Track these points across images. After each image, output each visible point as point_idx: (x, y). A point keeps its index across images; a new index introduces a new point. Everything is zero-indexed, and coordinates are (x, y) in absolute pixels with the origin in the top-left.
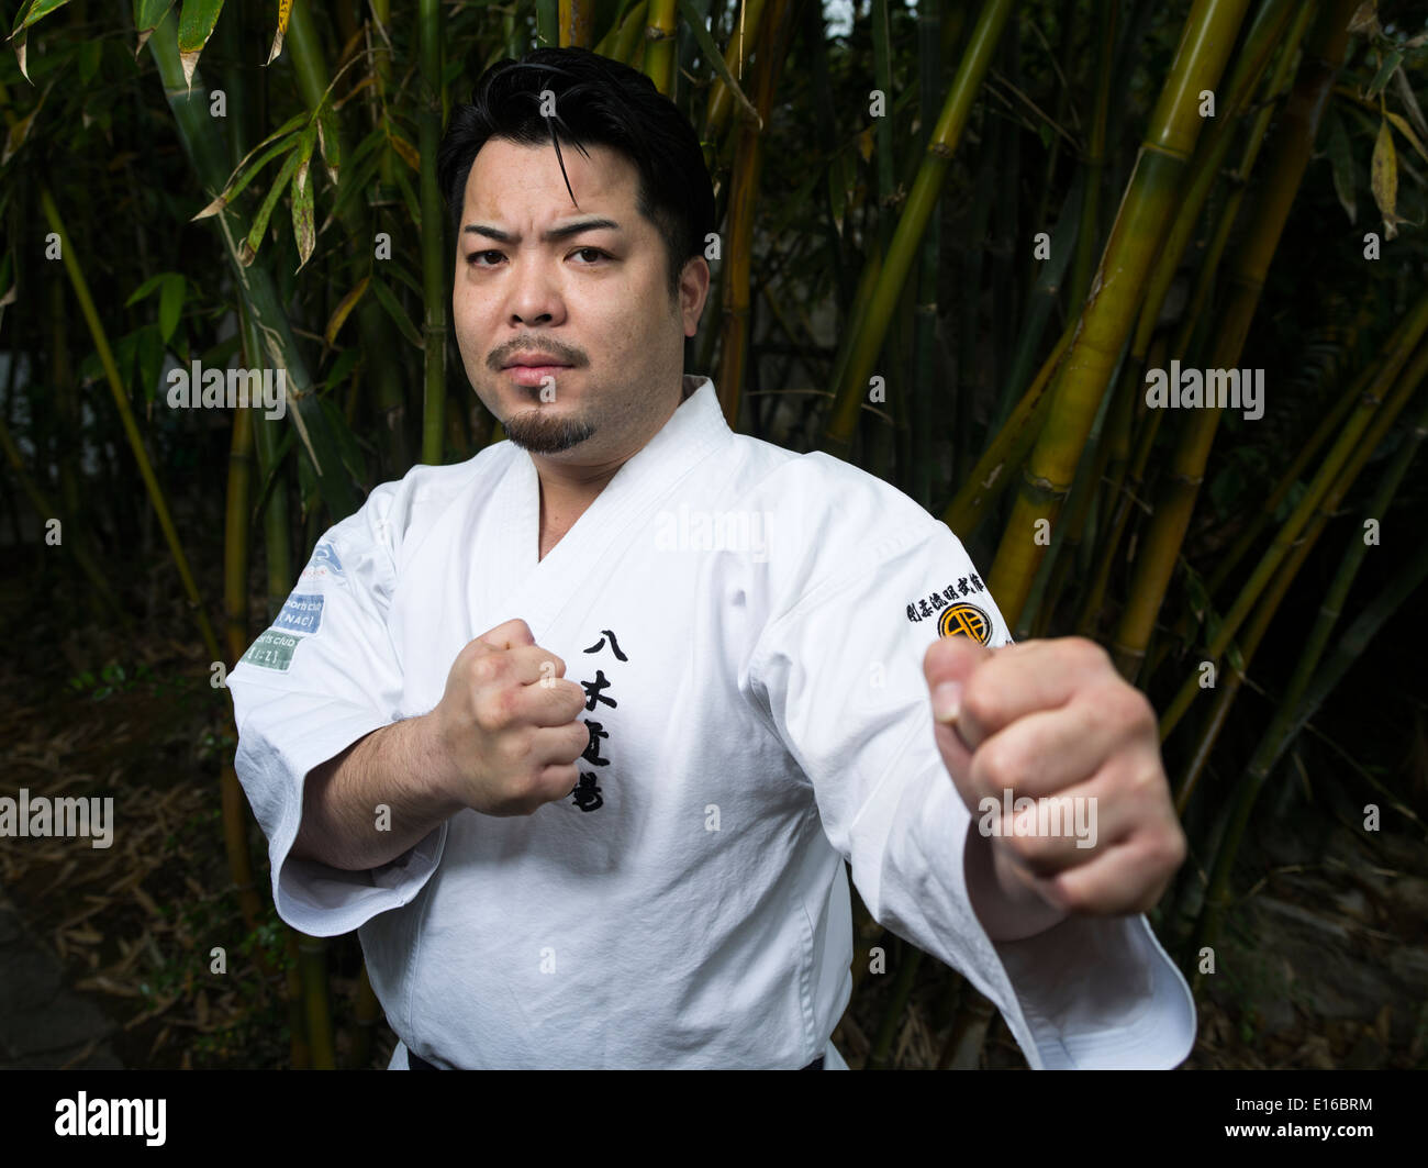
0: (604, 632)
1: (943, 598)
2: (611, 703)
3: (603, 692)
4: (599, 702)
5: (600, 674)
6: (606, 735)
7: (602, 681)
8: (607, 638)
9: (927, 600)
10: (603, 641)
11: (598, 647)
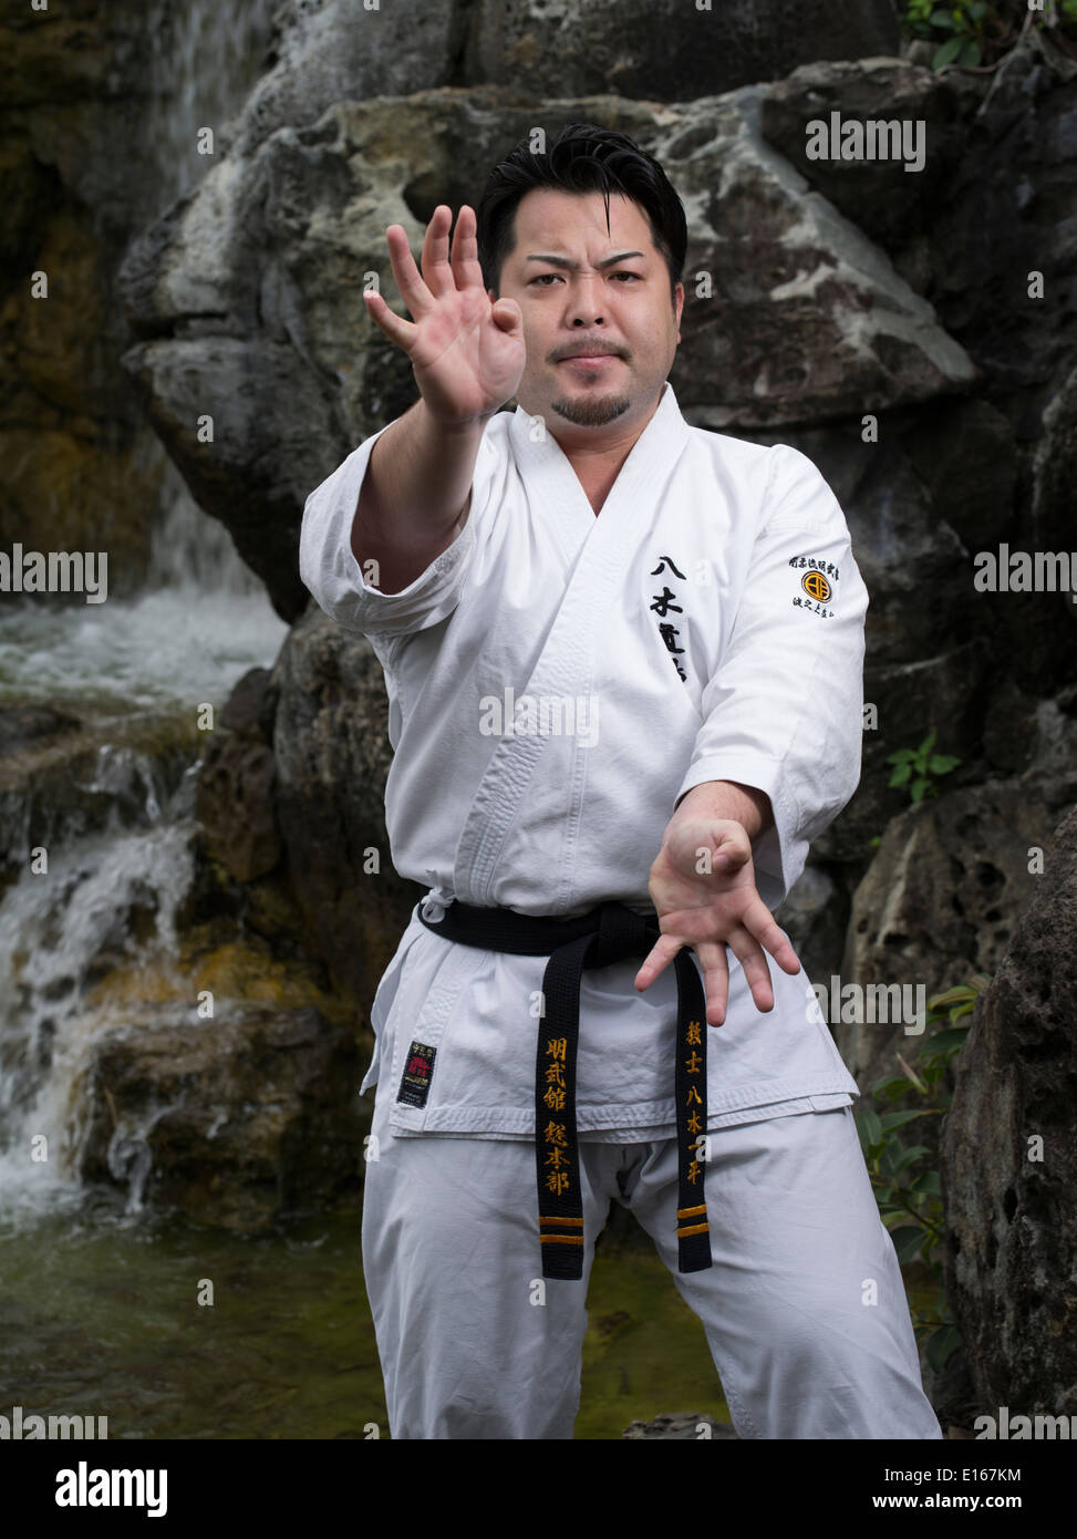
0: (661, 558)
1: (817, 564)
2: (679, 610)
3: (671, 602)
4: (668, 610)
5: (666, 590)
6: (677, 633)
7: (668, 595)
8: (665, 563)
9: (807, 560)
10: (662, 566)
11: (660, 569)
